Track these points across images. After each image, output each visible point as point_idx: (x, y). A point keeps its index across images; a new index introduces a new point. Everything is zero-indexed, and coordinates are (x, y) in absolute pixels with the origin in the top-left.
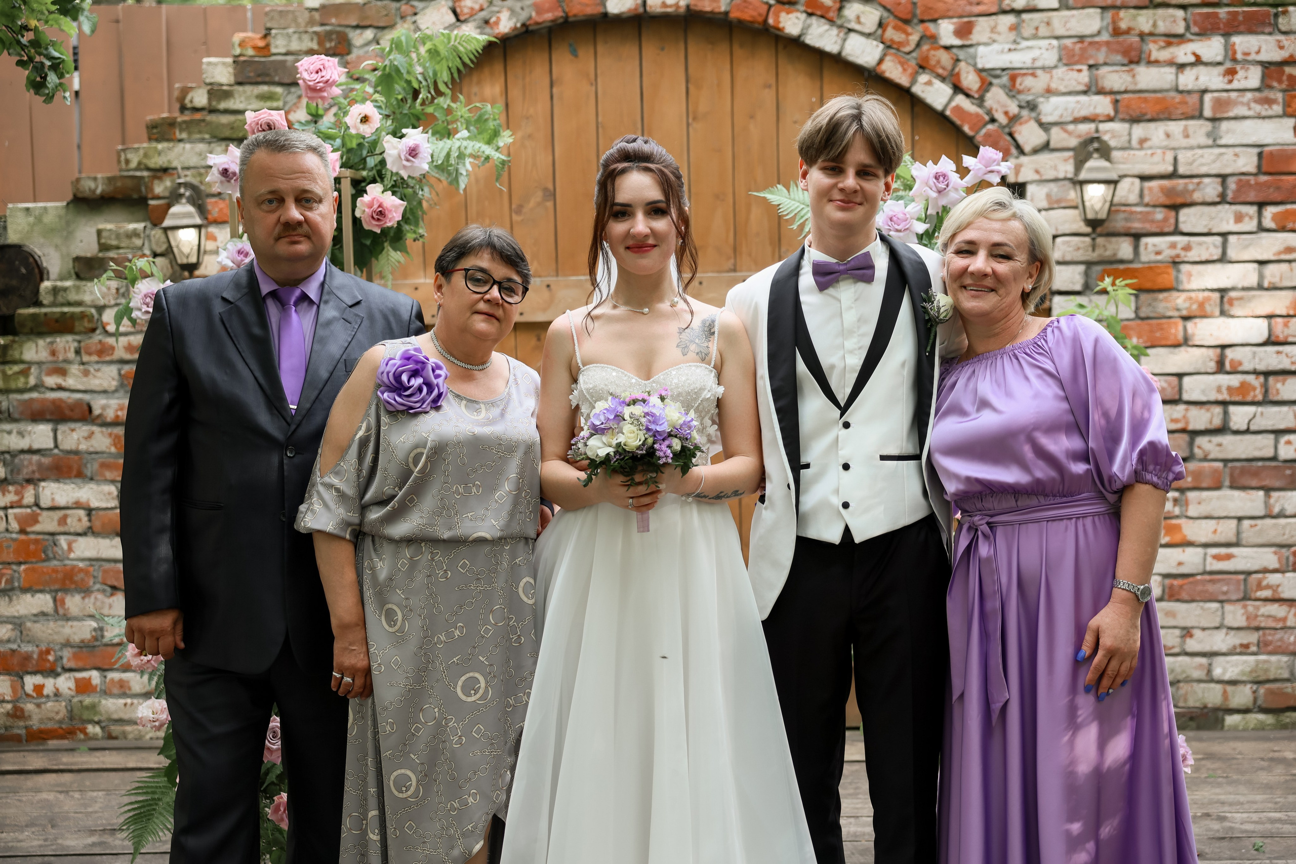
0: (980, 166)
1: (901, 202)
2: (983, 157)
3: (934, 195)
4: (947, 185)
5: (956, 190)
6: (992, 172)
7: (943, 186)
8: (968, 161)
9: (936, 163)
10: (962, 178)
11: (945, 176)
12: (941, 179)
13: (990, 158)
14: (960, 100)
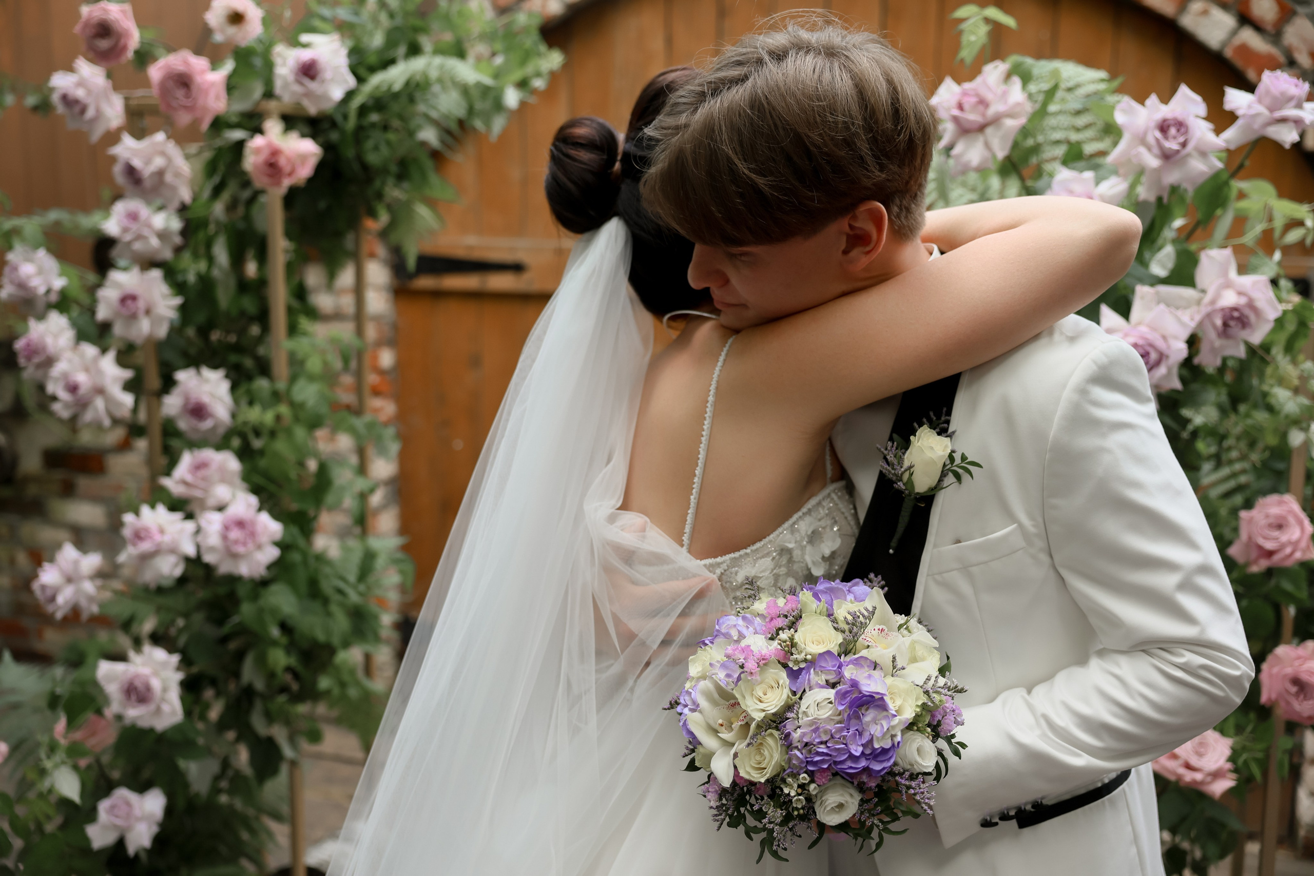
0: (1261, 109)
1: (1089, 175)
2: (1268, 92)
3: (1153, 162)
4: (1184, 145)
5: (1203, 154)
6: (1283, 120)
7: (1172, 145)
8: (1235, 98)
9: (1165, 99)
10: (1218, 131)
11: (1181, 125)
12: (1173, 131)
13: (1283, 94)
14: (1248, 36)
